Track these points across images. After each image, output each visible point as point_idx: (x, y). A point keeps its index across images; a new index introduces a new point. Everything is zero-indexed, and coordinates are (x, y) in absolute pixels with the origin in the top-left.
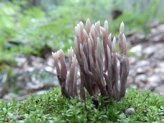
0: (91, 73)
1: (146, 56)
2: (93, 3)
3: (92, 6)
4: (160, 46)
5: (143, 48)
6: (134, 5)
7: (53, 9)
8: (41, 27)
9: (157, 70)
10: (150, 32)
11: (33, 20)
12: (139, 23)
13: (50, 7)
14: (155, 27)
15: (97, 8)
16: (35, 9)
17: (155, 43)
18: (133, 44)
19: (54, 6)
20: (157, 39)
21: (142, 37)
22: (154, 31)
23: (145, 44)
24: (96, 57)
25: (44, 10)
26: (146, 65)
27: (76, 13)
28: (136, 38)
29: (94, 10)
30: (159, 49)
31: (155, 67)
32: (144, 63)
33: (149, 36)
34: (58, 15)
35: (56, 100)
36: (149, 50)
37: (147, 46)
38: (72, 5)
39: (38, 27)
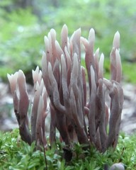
0: (63, 108)
2: (111, 4)
3: (108, 9)
7: (50, 13)
8: (29, 39)
11: (21, 29)
13: (46, 9)
15: (116, 11)
16: (22, 11)
19: (52, 9)
25: (37, 13)
27: (84, 19)
29: (112, 15)
34: (57, 21)
35: (12, 146)
38: (78, 7)
39: (23, 39)
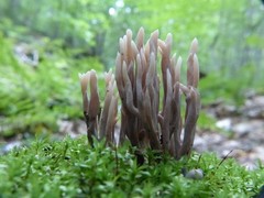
0: (137, 110)
1: (237, 136)
4: (257, 123)
5: (232, 124)
6: (222, 68)
9: (252, 156)
10: (244, 104)
12: (228, 91)
14: (250, 98)
17: (251, 118)
18: (220, 116)
20: (252, 113)
21: (231, 108)
22: (249, 103)
23: (236, 119)
24: (147, 83)
26: (236, 148)
28: (223, 110)
30: (256, 128)
31: (250, 151)
32: (233, 143)
33: (241, 109)
36: (241, 128)
37: (239, 122)
